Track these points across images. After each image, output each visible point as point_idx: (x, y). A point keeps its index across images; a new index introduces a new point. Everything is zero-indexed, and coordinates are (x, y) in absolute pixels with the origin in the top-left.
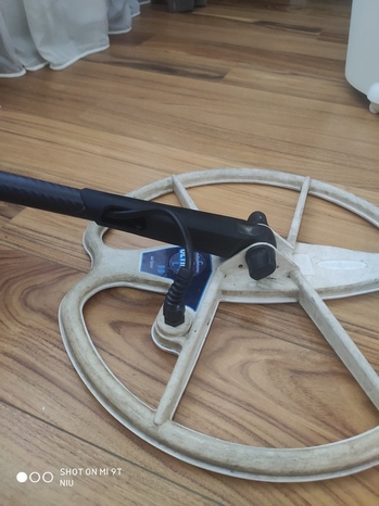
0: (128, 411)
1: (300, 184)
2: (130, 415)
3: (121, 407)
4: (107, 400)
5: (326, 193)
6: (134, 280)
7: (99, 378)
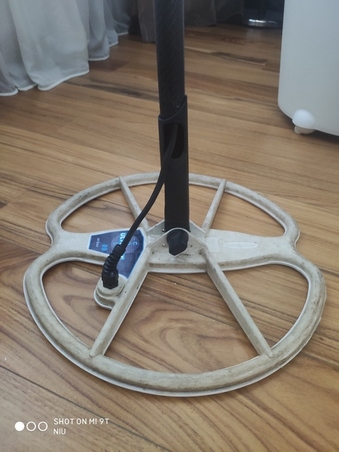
0: (71, 348)
1: (218, 185)
2: (73, 351)
3: (66, 345)
5: (237, 192)
6: (84, 255)
7: (51, 325)
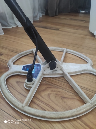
4: (10, 102)
